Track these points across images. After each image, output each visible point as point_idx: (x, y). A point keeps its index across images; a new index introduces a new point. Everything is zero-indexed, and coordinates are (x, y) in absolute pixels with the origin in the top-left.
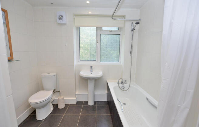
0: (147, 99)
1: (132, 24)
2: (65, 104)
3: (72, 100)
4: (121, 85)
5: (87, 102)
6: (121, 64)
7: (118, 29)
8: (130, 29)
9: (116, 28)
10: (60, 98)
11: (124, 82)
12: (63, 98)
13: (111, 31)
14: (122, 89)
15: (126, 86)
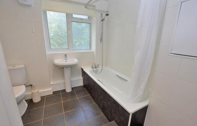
0: (117, 76)
1: (102, 14)
2: (41, 97)
3: (48, 91)
4: (95, 69)
5: (64, 90)
6: (93, 51)
7: (88, 18)
8: (100, 20)
9: (86, 16)
10: (33, 91)
11: (96, 66)
12: (38, 91)
13: (82, 19)
14: (96, 72)
15: (99, 69)
